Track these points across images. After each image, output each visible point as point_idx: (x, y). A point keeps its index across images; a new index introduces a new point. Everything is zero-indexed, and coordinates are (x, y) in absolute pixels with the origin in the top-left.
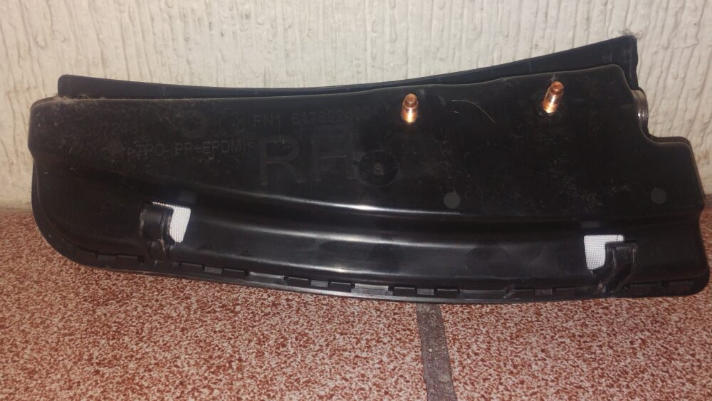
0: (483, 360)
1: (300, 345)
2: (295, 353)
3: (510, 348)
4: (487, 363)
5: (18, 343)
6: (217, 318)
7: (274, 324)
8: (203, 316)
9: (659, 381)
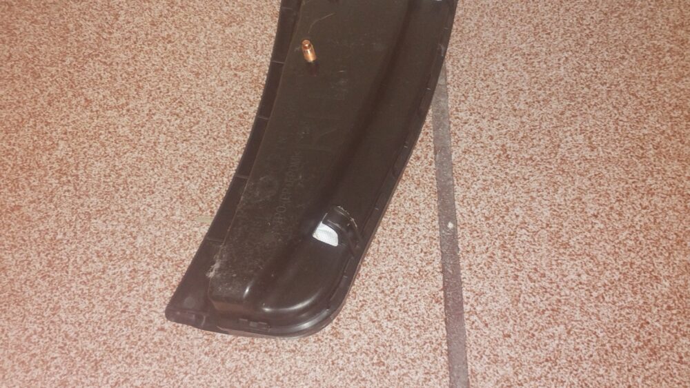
0: (466, 71)
3: (483, 63)
4: (468, 73)
5: (183, 53)
9: (569, 86)
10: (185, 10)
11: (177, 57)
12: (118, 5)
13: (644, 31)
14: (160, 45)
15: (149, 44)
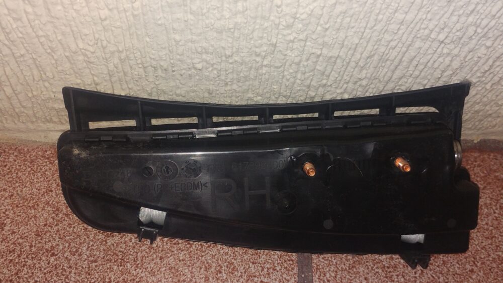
1: (230, 272)
2: (226, 278)
5: (66, 268)
6: (180, 249)
7: (214, 254)
8: (171, 247)
10: (70, 218)
11: (60, 272)
12: (4, 213)
13: (490, 241)
14: (44, 258)
15: (32, 258)
